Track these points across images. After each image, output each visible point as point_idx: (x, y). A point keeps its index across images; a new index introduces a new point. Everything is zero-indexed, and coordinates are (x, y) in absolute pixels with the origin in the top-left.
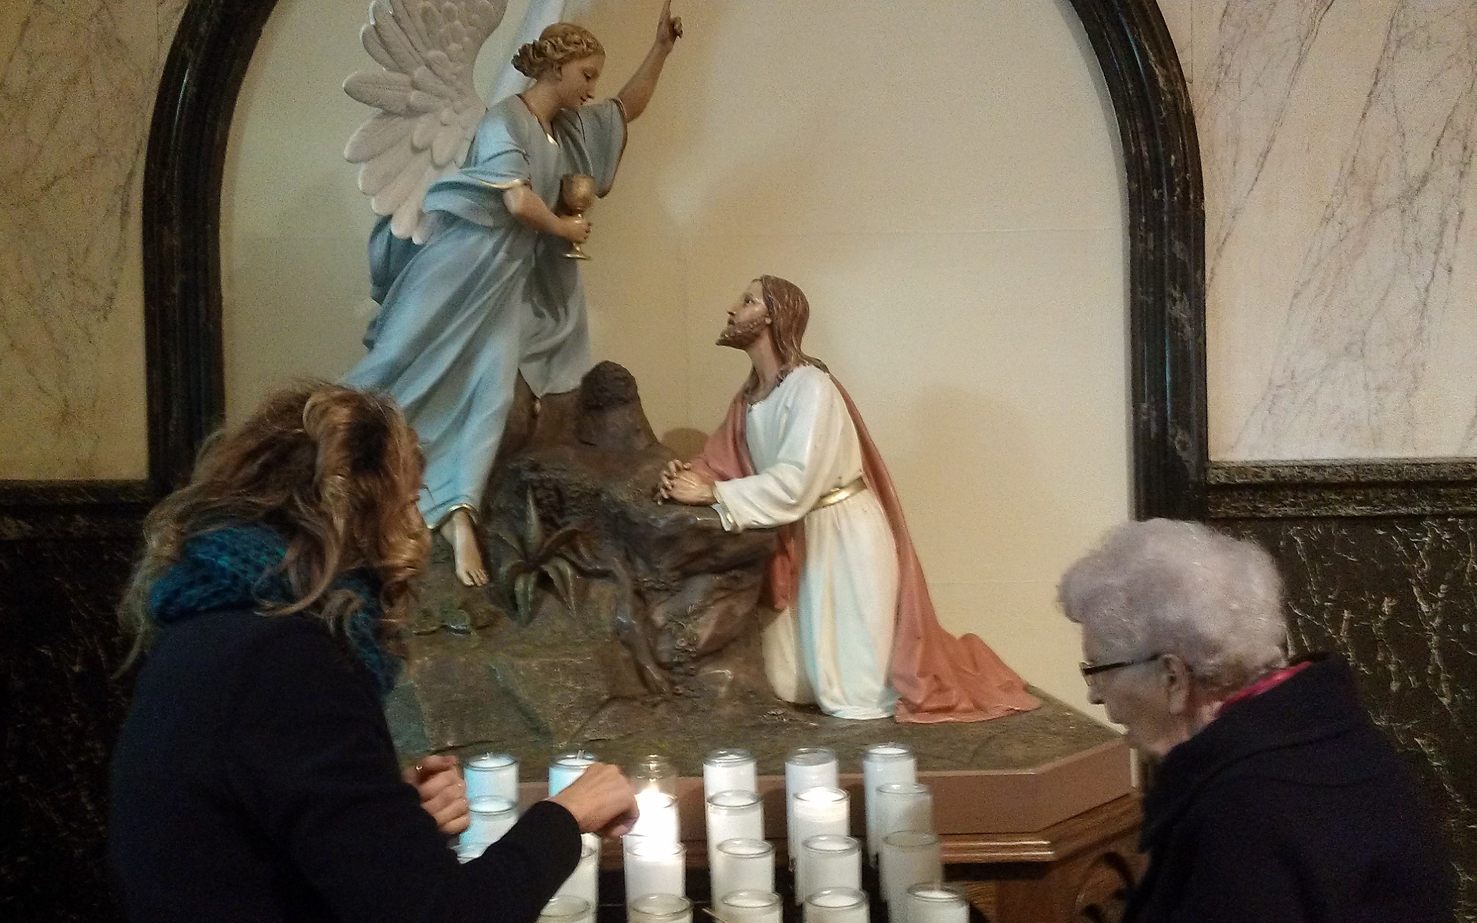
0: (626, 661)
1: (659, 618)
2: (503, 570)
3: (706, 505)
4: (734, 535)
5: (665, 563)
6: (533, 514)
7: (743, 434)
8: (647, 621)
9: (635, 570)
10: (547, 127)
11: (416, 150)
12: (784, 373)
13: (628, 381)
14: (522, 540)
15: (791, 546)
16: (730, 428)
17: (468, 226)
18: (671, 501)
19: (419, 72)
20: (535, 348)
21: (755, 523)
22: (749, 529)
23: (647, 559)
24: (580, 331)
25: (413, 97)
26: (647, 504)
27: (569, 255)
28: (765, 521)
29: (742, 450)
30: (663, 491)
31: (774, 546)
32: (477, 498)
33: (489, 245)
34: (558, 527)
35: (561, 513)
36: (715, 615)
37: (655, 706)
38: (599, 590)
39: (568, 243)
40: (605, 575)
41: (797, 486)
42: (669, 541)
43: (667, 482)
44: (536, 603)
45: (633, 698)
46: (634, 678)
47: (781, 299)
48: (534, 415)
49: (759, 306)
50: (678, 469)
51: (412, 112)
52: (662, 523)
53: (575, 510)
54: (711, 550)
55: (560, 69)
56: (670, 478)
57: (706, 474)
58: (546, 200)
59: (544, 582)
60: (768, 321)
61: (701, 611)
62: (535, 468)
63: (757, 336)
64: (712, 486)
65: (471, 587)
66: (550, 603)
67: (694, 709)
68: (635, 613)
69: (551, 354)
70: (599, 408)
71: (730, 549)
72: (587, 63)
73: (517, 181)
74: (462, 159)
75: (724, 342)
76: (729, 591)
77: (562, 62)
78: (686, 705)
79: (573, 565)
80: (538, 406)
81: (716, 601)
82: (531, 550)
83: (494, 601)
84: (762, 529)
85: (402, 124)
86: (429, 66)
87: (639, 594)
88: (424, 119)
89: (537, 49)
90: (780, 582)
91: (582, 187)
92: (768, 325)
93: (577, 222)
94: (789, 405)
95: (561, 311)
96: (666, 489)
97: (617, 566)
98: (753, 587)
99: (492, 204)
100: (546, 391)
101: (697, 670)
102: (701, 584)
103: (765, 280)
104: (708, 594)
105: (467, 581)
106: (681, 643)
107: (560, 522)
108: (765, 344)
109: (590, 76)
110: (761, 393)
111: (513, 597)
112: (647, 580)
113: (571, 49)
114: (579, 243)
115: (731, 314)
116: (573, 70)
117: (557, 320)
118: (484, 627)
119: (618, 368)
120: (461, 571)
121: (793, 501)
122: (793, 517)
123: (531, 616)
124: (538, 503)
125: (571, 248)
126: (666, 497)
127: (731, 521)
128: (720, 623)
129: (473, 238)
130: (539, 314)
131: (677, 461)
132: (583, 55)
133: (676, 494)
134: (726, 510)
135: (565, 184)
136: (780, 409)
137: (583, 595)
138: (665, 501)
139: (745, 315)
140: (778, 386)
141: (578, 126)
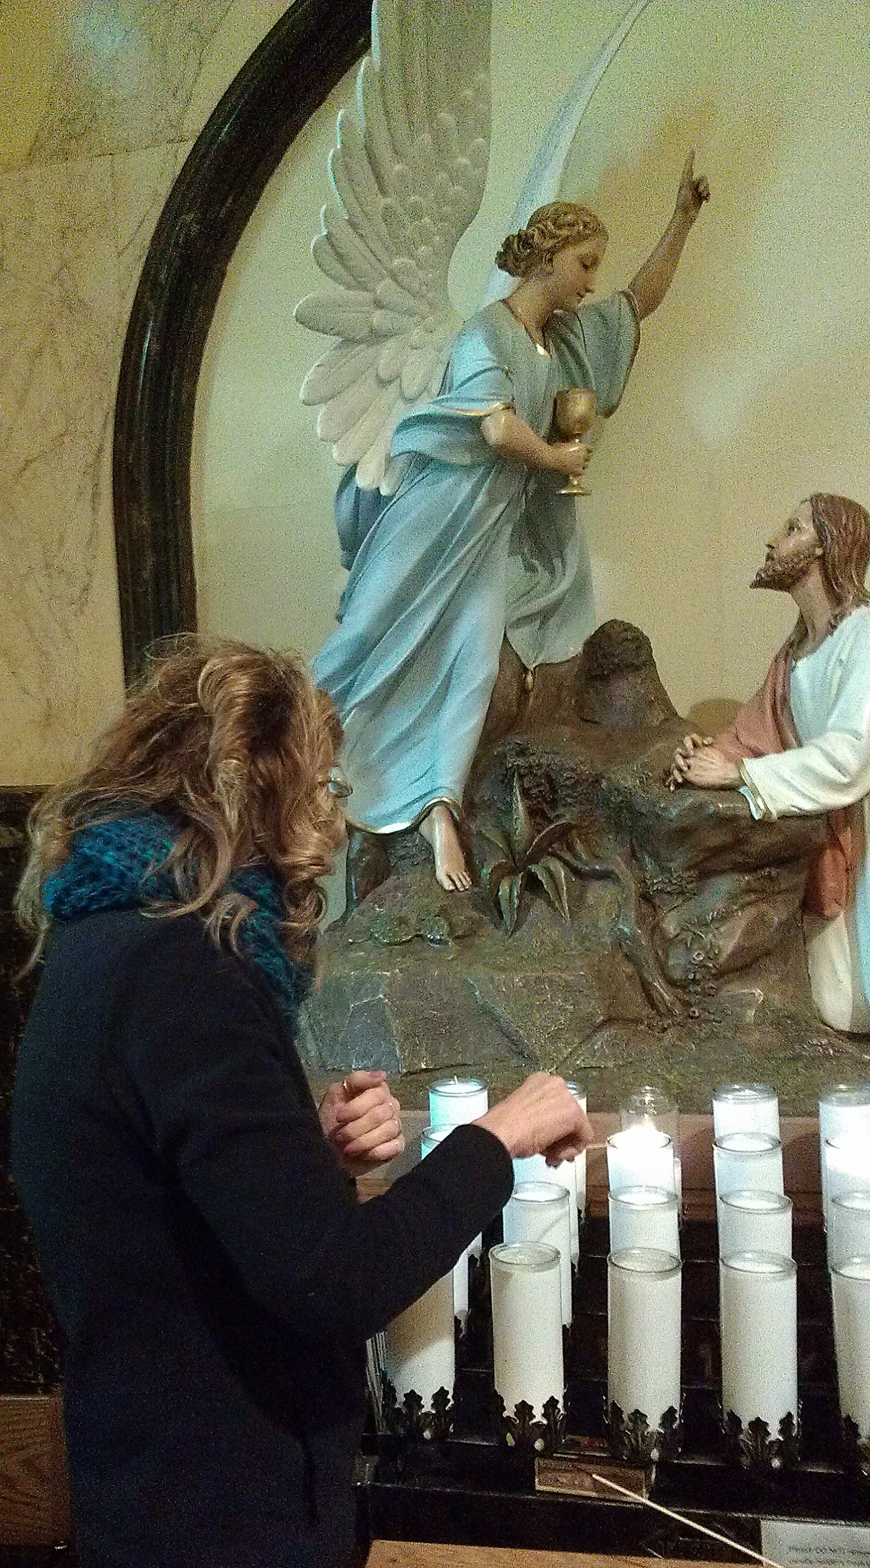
0: (630, 977)
1: (671, 926)
2: (486, 871)
3: (730, 789)
4: (766, 824)
5: (678, 861)
6: (520, 806)
7: (785, 700)
8: (655, 929)
9: (642, 869)
10: (538, 335)
11: (383, 383)
12: (839, 618)
13: (640, 643)
14: (507, 837)
15: (846, 837)
16: (769, 690)
17: (444, 467)
18: (687, 785)
19: (384, 287)
20: (526, 610)
21: (793, 809)
22: (784, 817)
23: (656, 856)
24: (581, 586)
25: (378, 318)
26: (656, 789)
27: (563, 492)
28: (808, 806)
29: (783, 720)
30: (676, 772)
31: (822, 836)
32: (459, 790)
33: (466, 487)
34: (551, 821)
35: (554, 803)
36: (743, 924)
37: (664, 1030)
38: (598, 893)
39: (562, 476)
40: (605, 876)
41: (852, 761)
42: (683, 834)
43: (681, 761)
44: (523, 909)
45: (637, 1021)
46: (639, 998)
47: (837, 522)
48: (524, 691)
49: (807, 534)
50: (695, 745)
51: (377, 336)
52: (674, 812)
53: (569, 800)
54: (738, 843)
55: (551, 260)
56: (685, 757)
57: (733, 750)
58: (536, 428)
59: (532, 884)
60: (819, 552)
61: (724, 918)
62: (522, 752)
63: (805, 572)
64: (739, 764)
65: (452, 891)
66: (539, 908)
67: (712, 1036)
68: (641, 920)
69: (545, 615)
70: (604, 678)
71: (761, 841)
72: (585, 248)
73: (497, 405)
74: (436, 387)
75: (760, 583)
76: (762, 894)
77: (552, 251)
78: (703, 1032)
79: (566, 864)
80: (530, 678)
81: (742, 907)
82: (518, 848)
83: (475, 907)
84: (804, 816)
85: (364, 353)
86: (394, 278)
87: (646, 897)
88: (391, 343)
89: (524, 240)
90: (831, 882)
91: (580, 405)
92: (819, 557)
93: (574, 448)
94: (844, 657)
95: (557, 562)
96: (681, 771)
97: (619, 865)
98: (794, 889)
99: (469, 437)
100: (539, 661)
101: (718, 990)
102: (724, 885)
103: (816, 499)
104: (733, 897)
105: (448, 885)
106: (698, 956)
107: (552, 815)
108: (814, 581)
109: (588, 264)
110: (808, 647)
111: (497, 903)
112: (657, 882)
113: (565, 232)
114: (577, 475)
115: (769, 546)
116: (567, 260)
117: (552, 572)
118: (464, 938)
119: (628, 627)
120: (441, 874)
121: (846, 780)
122: (845, 799)
123: (518, 925)
124: (525, 793)
125: (566, 482)
126: (680, 780)
127: (762, 807)
128: (749, 932)
129: (448, 481)
130: (531, 568)
131: (695, 736)
132: (580, 239)
133: (691, 776)
134: (755, 792)
135: (559, 403)
136: (832, 663)
137: (578, 901)
138: (678, 786)
139: (788, 546)
140: (832, 634)
141: (577, 329)
